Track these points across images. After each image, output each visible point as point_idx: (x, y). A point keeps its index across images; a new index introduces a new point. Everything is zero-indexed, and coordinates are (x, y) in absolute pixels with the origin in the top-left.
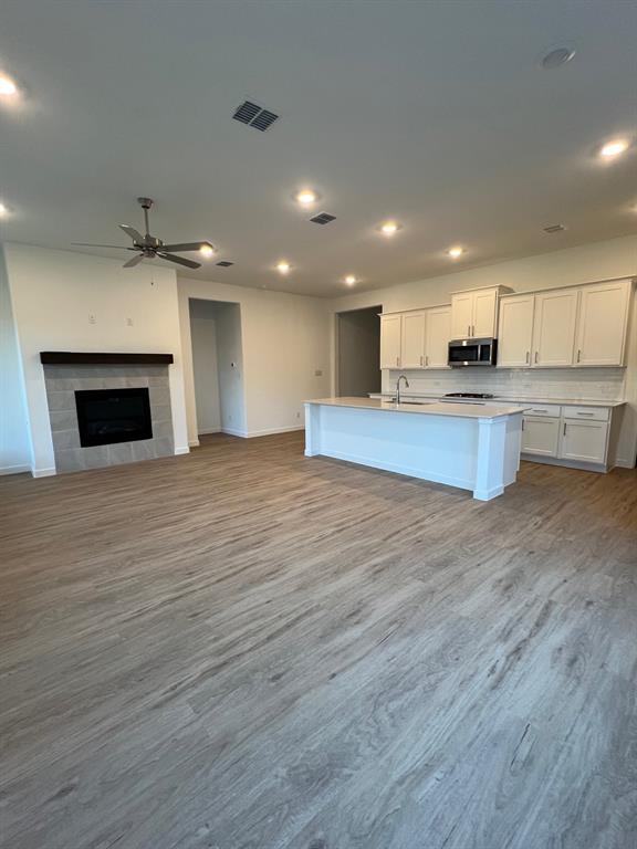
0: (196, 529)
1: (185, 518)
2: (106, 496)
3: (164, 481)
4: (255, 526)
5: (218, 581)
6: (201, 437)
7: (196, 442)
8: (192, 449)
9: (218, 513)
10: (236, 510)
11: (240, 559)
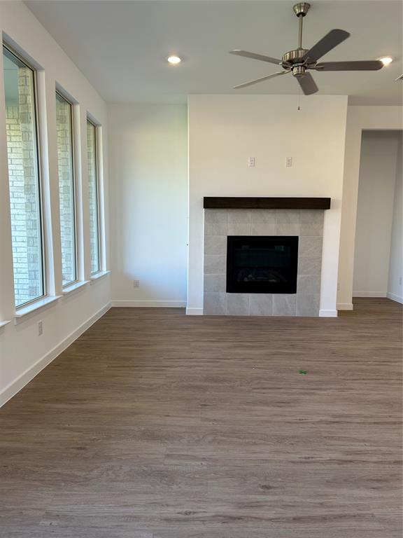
0: (300, 422)
1: (297, 401)
2: (230, 348)
3: (293, 346)
4: (384, 449)
5: (296, 519)
6: (356, 300)
7: (349, 306)
8: (340, 312)
9: (338, 409)
10: (365, 413)
11: (344, 497)
